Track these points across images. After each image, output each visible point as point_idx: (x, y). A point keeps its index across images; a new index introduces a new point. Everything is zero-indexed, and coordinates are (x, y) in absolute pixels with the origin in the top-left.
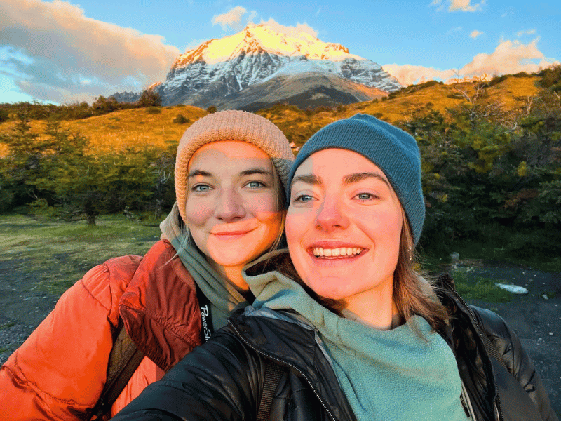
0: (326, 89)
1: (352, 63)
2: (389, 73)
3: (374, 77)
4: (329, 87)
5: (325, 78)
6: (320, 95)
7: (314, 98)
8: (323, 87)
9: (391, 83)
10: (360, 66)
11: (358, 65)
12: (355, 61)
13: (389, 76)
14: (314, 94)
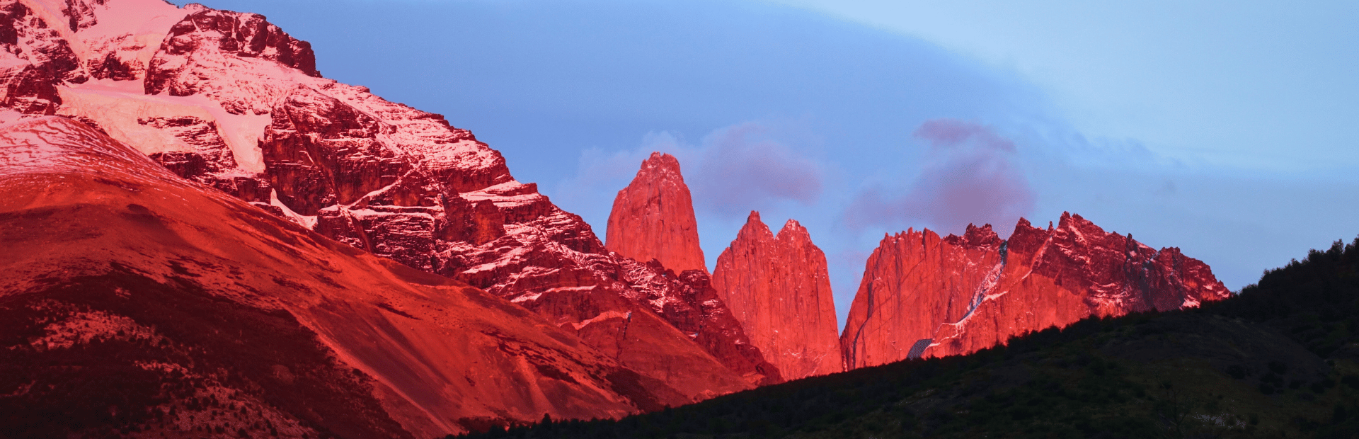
0: (140, 283)
1: (325, 131)
2: (543, 191)
3: (455, 206)
4: (159, 272)
5: (142, 217)
6: (99, 325)
7: (57, 337)
8: (120, 274)
9: (552, 247)
10: (375, 149)
11: (365, 143)
12: (343, 118)
13: (544, 206)
14: (62, 320)
